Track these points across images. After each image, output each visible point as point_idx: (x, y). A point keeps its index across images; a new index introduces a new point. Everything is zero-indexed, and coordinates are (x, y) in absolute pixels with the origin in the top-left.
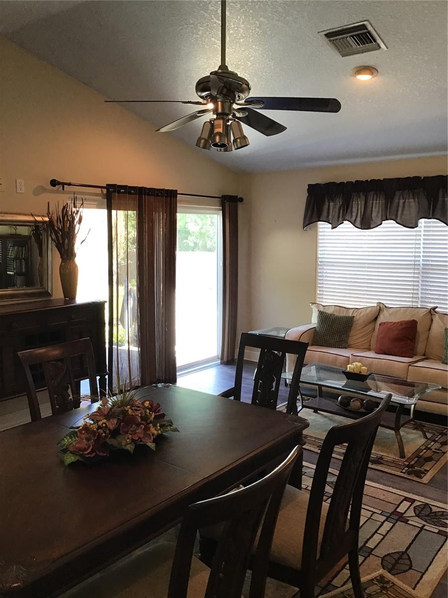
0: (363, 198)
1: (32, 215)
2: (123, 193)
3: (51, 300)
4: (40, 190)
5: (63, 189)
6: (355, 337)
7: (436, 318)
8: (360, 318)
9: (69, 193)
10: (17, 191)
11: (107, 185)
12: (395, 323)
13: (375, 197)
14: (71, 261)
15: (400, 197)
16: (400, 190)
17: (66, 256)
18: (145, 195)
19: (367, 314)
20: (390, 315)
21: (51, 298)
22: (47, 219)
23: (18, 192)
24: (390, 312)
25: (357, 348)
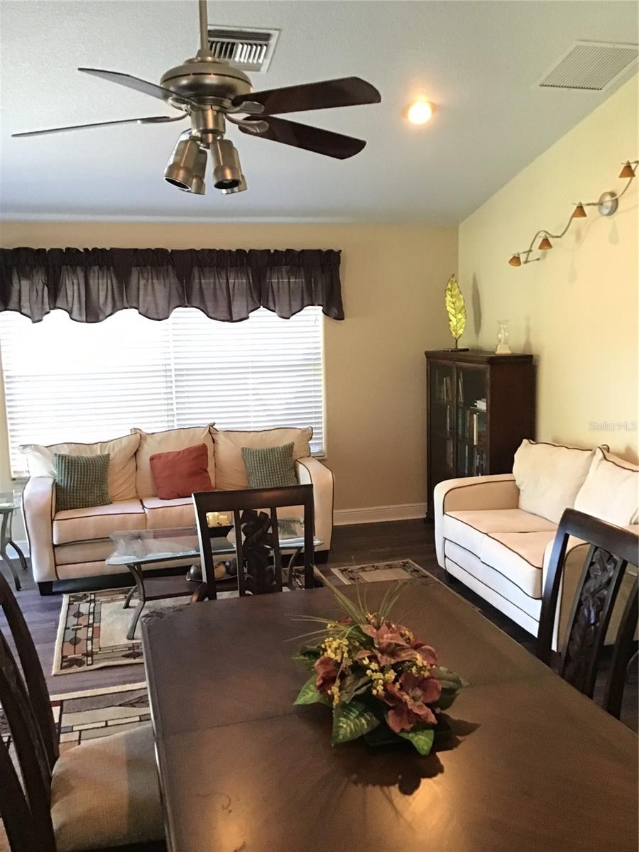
0: (81, 275)
6: (116, 484)
7: (221, 439)
8: (116, 454)
12: (179, 453)
13: (100, 275)
15: (139, 277)
16: (138, 266)
19: (125, 449)
20: (159, 443)
24: (158, 439)
25: (123, 499)
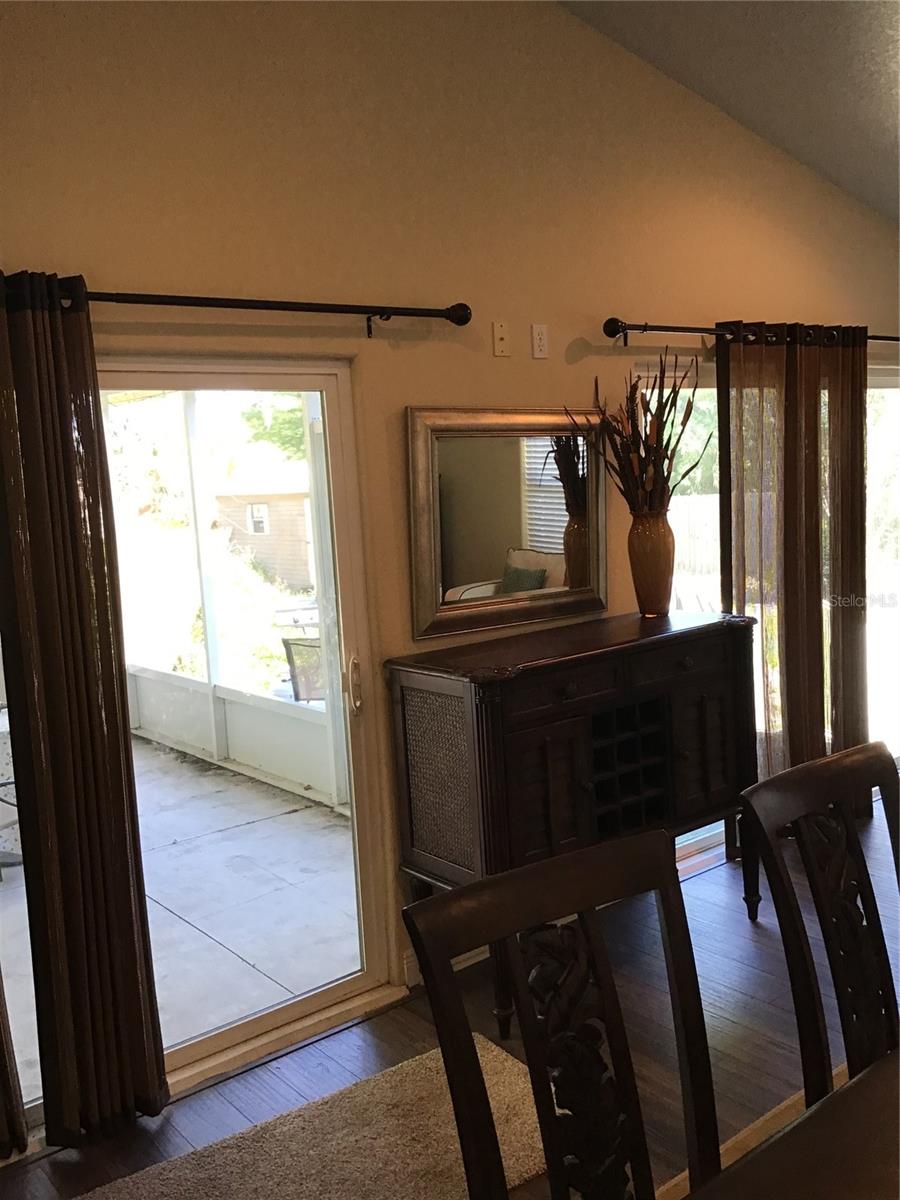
1: (567, 413)
2: (753, 342)
3: (604, 620)
4: (580, 349)
5: (626, 344)
9: (640, 350)
10: (533, 355)
11: (717, 324)
14: (660, 520)
17: (646, 508)
18: (801, 345)
21: (605, 615)
22: (595, 420)
23: (536, 356)
